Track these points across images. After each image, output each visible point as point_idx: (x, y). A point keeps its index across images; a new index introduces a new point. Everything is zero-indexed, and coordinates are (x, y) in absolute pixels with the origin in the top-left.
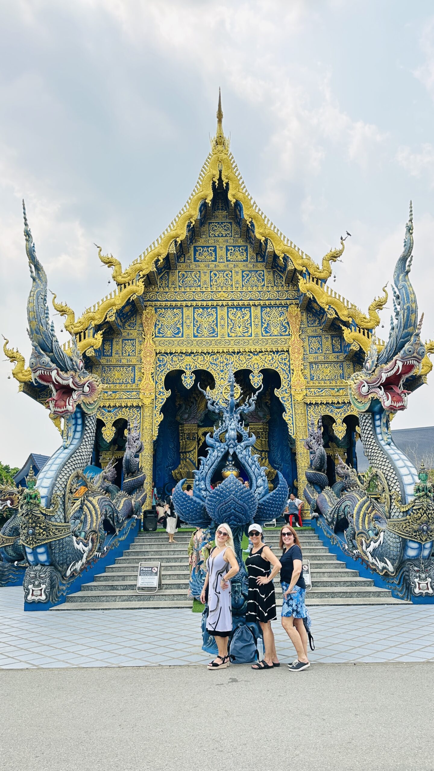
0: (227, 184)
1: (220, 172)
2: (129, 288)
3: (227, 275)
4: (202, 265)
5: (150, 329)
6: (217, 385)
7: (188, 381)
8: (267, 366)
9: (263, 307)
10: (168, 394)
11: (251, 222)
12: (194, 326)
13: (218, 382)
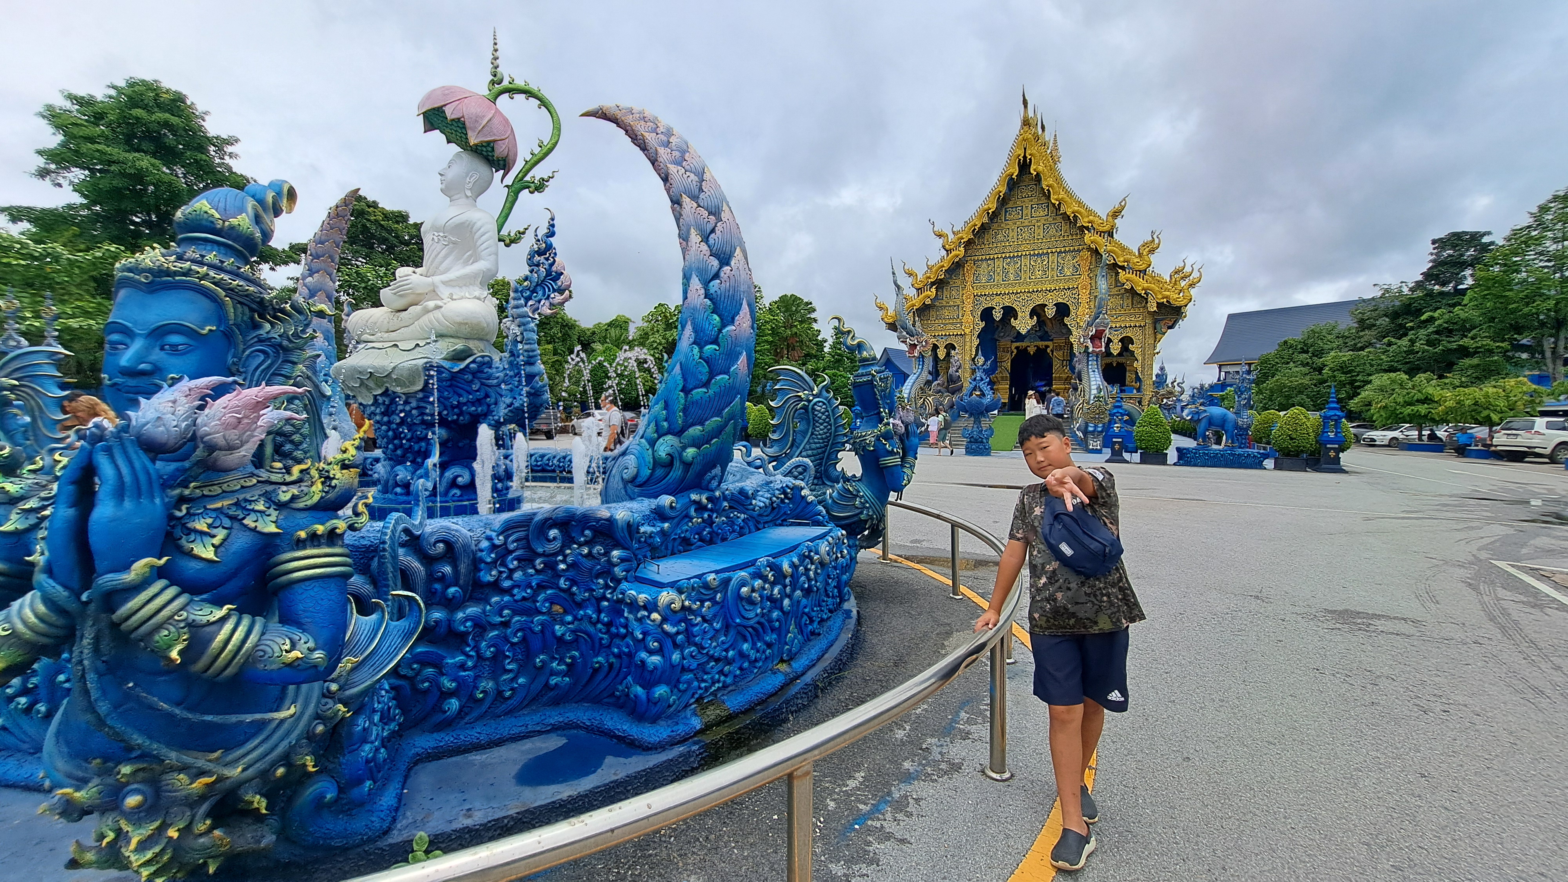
0: (1030, 159)
1: (1025, 149)
2: (953, 253)
3: (1031, 229)
4: (1010, 223)
5: (970, 279)
6: (1019, 318)
7: (998, 315)
8: (1060, 300)
9: (1061, 252)
10: (982, 325)
11: (1048, 190)
12: (1003, 273)
13: (1020, 314)
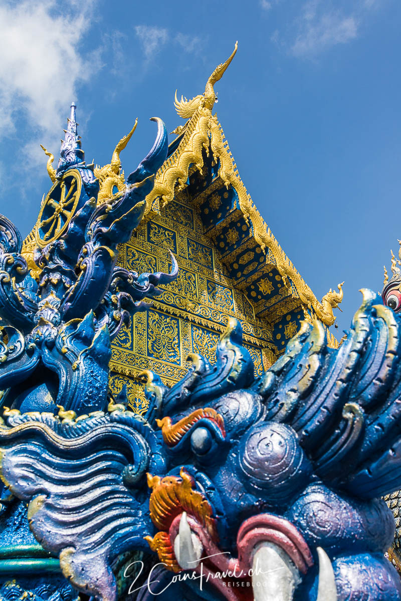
1: (210, 140)
3: (189, 277)
12: (148, 338)
